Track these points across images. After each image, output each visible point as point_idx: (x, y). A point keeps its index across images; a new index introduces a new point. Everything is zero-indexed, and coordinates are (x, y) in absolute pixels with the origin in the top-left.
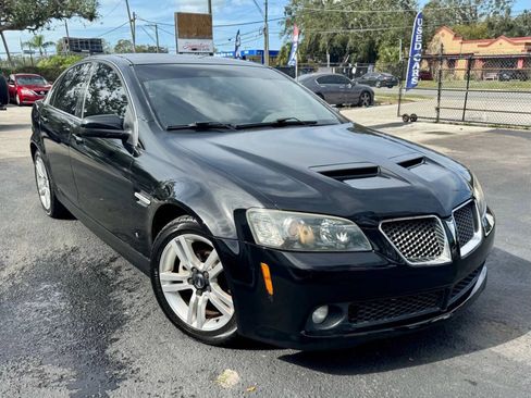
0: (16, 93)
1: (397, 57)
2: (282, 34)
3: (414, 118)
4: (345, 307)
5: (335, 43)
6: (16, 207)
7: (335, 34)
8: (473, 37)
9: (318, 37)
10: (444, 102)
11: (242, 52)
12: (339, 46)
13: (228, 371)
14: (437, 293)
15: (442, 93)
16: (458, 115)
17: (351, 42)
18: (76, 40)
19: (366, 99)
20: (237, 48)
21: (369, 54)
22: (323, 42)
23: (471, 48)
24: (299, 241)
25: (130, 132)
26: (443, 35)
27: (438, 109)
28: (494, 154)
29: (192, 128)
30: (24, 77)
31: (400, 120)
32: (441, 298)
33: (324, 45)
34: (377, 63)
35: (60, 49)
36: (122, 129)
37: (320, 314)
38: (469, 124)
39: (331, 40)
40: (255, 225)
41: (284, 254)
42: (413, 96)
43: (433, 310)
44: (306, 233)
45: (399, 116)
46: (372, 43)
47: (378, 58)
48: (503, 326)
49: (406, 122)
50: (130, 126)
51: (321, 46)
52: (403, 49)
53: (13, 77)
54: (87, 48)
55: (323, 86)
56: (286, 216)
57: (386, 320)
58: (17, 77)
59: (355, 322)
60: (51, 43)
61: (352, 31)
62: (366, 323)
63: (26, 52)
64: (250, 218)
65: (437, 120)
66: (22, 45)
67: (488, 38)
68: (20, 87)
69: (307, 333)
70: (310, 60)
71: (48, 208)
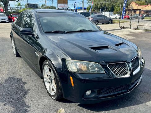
0: (12, 19)
1: (119, 10)
2: (87, 3)
3: (124, 28)
4: (96, 91)
5: (102, 6)
6: (6, 53)
7: (102, 3)
8: (141, 5)
9: (98, 4)
10: (132, 23)
11: (76, 8)
12: (104, 6)
13: (61, 109)
14: (125, 86)
15: (132, 20)
16: (136, 27)
17: (107, 6)
18: (30, 4)
19: (110, 22)
20: (75, 7)
21: (112, 9)
22: (99, 5)
23: (140, 7)
24: (82, 70)
25: (34, 33)
26: (133, 4)
27: (130, 25)
28: (146, 38)
29: (53, 32)
30: (15, 15)
31: (120, 28)
32: (127, 87)
33: (99, 6)
34: (114, 11)
35: (26, 7)
36: (32, 32)
37: (88, 93)
38: (139, 29)
39: (101, 5)
40: (69, 65)
41: (78, 74)
42: (124, 21)
43: (125, 91)
44: (84, 68)
45: (119, 27)
46: (113, 6)
47: (114, 10)
48: (147, 94)
49: (121, 29)
50: (34, 31)
51: (98, 7)
52: (121, 8)
53: (11, 14)
54: (33, 6)
55: (98, 18)
56: (78, 62)
57: (110, 94)
58: (12, 15)
59: (100, 95)
60: (23, 5)
61: (107, 2)
62: (103, 95)
63: (16, 7)
64: (67, 62)
65: (130, 28)
66: (15, 5)
67: (145, 5)
68: (14, 17)
69: (84, 99)
70: (95, 10)
71: (15, 54)
